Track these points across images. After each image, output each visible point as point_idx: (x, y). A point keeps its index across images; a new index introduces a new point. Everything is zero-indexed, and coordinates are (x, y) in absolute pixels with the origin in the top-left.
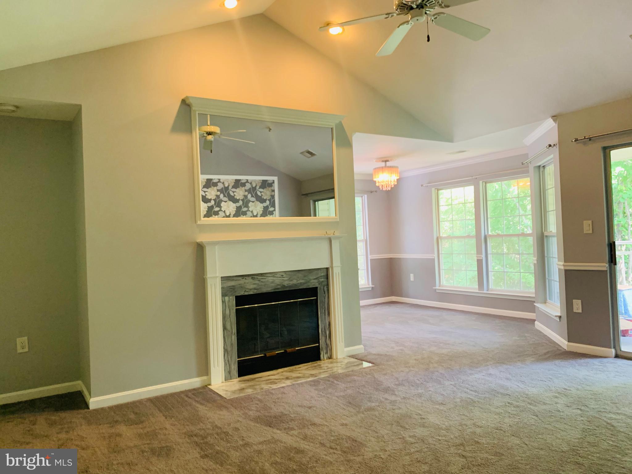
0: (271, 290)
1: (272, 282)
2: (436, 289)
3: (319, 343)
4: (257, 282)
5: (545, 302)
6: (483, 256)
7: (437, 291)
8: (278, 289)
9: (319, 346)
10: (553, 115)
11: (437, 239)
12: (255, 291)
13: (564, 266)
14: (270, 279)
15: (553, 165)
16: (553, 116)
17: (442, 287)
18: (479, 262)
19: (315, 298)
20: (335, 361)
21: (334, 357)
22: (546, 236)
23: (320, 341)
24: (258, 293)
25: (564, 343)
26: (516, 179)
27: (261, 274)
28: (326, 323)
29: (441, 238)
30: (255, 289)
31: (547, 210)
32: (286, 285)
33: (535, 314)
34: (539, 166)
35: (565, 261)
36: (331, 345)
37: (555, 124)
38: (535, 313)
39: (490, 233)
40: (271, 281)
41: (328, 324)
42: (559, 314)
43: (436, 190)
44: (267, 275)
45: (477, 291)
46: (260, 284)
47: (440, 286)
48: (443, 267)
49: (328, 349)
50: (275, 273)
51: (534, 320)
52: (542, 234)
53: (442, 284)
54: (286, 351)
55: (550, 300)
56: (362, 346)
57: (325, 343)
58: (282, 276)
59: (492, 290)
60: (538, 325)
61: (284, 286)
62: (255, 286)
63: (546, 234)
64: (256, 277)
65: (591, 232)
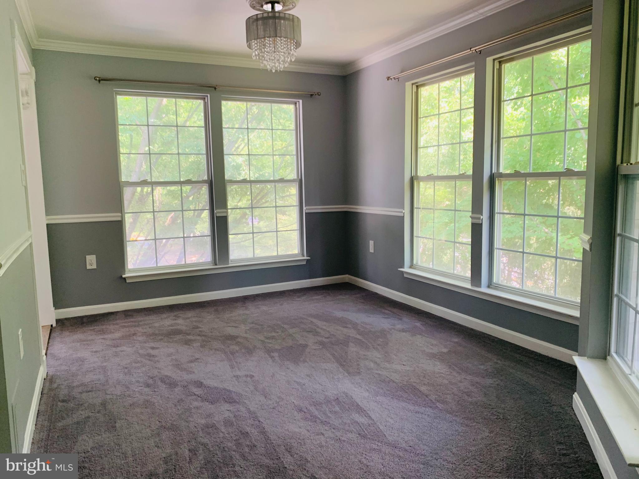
2: (402, 272)
6: (485, 217)
7: (405, 276)
11: (412, 180)
17: (414, 269)
18: (476, 229)
29: (418, 178)
39: (501, 170)
43: (414, 87)
45: (469, 286)
47: (411, 266)
53: (414, 263)
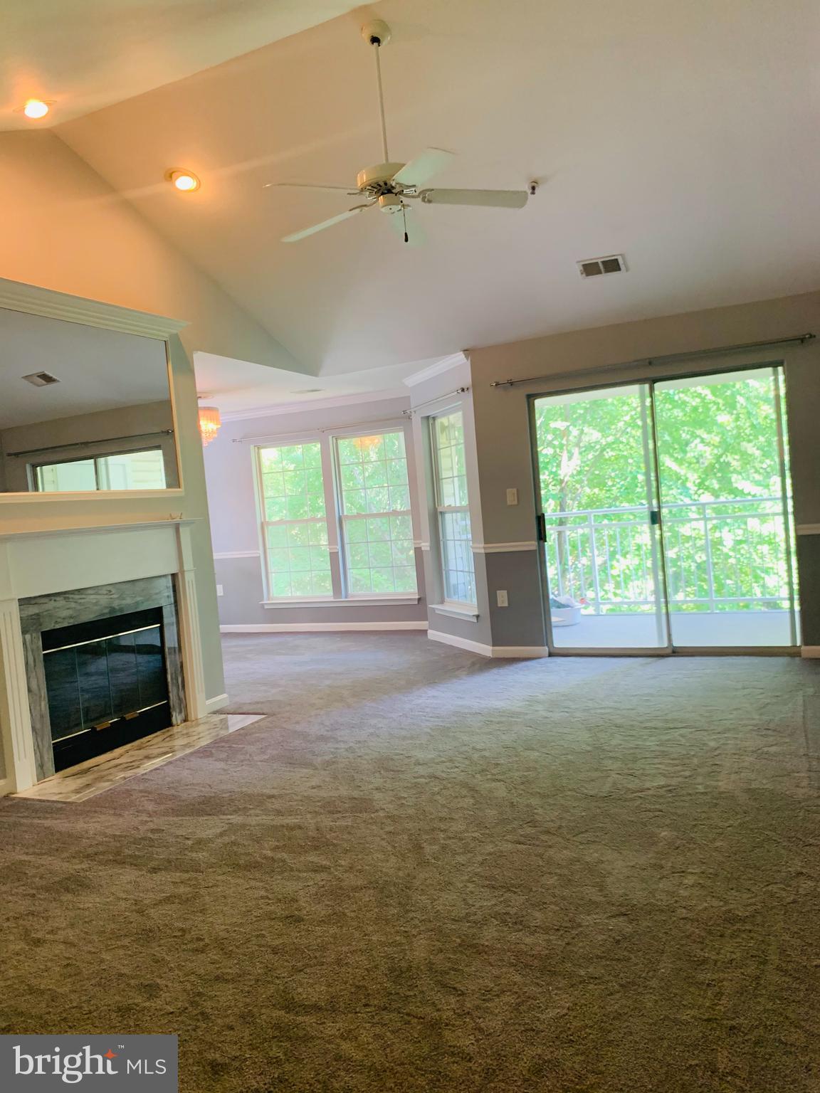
0: (94, 618)
1: (96, 604)
2: (263, 605)
3: (167, 698)
4: (73, 605)
5: (442, 602)
6: (339, 547)
7: (266, 607)
8: (103, 614)
9: (168, 703)
10: (465, 348)
11: (262, 524)
12: (72, 621)
13: (485, 548)
14: (92, 598)
15: (460, 413)
16: (464, 351)
17: (272, 600)
18: (333, 556)
19: (159, 625)
20: (194, 723)
21: (192, 716)
22: (441, 512)
23: (171, 695)
24: (76, 623)
25: (487, 650)
26: (381, 434)
27: (79, 591)
28: (177, 665)
29: (268, 524)
30: (71, 617)
31: (440, 477)
32: (117, 608)
33: (427, 622)
34: (428, 417)
35: (486, 542)
36: (185, 699)
37: (465, 360)
38: (426, 619)
39: (345, 514)
40: (94, 601)
41: (179, 666)
42: (476, 613)
43: (256, 448)
44: (90, 592)
45: (332, 599)
46: (79, 607)
47: (269, 600)
48: (272, 568)
49: (182, 706)
50: (100, 588)
51: (427, 630)
52: (435, 509)
53: (271, 595)
54: (123, 719)
55: (448, 597)
56: (225, 695)
57: (177, 697)
58: (110, 591)
59: (353, 596)
60: (433, 635)
61: (114, 608)
62: (70, 612)
63: (440, 509)
64: (71, 596)
65: (516, 503)
